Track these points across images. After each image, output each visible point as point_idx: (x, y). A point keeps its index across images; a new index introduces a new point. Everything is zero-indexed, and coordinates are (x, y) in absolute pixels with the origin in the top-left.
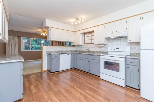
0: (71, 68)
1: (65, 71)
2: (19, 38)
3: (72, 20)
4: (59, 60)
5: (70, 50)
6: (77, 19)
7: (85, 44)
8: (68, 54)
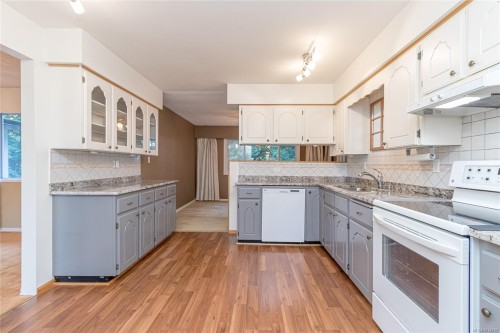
0: (306, 242)
1: (281, 247)
2: (220, 141)
3: (294, 66)
4: (259, 205)
5: (323, 175)
6: (306, 56)
7: (373, 150)
8: (294, 188)
